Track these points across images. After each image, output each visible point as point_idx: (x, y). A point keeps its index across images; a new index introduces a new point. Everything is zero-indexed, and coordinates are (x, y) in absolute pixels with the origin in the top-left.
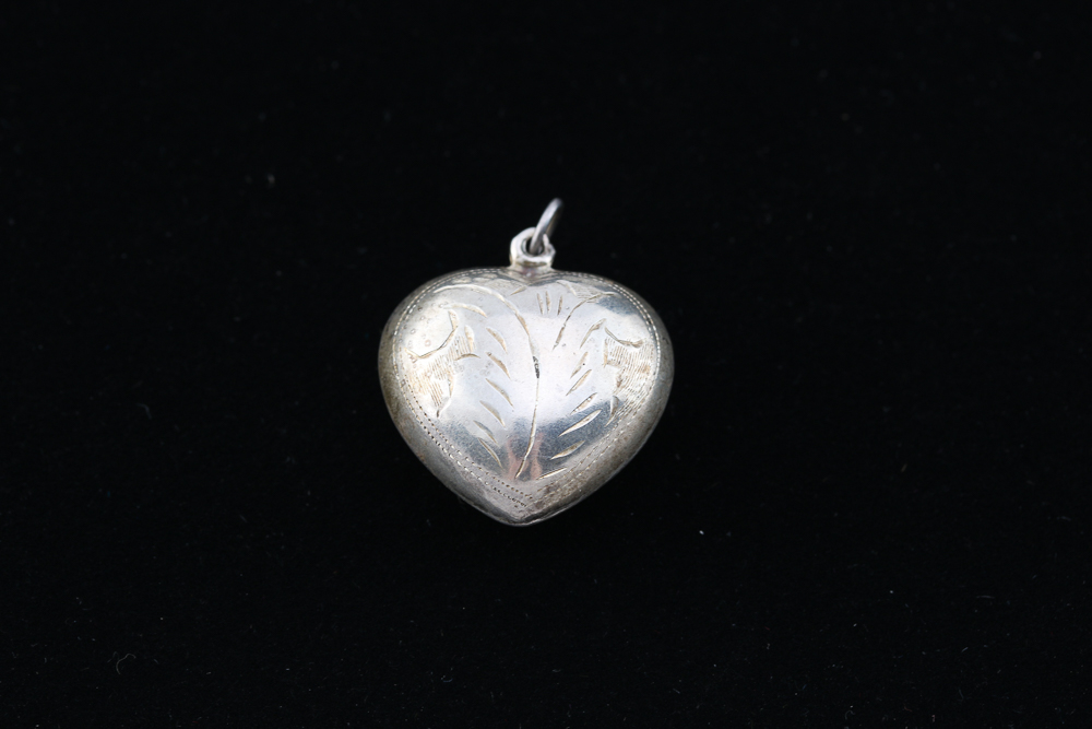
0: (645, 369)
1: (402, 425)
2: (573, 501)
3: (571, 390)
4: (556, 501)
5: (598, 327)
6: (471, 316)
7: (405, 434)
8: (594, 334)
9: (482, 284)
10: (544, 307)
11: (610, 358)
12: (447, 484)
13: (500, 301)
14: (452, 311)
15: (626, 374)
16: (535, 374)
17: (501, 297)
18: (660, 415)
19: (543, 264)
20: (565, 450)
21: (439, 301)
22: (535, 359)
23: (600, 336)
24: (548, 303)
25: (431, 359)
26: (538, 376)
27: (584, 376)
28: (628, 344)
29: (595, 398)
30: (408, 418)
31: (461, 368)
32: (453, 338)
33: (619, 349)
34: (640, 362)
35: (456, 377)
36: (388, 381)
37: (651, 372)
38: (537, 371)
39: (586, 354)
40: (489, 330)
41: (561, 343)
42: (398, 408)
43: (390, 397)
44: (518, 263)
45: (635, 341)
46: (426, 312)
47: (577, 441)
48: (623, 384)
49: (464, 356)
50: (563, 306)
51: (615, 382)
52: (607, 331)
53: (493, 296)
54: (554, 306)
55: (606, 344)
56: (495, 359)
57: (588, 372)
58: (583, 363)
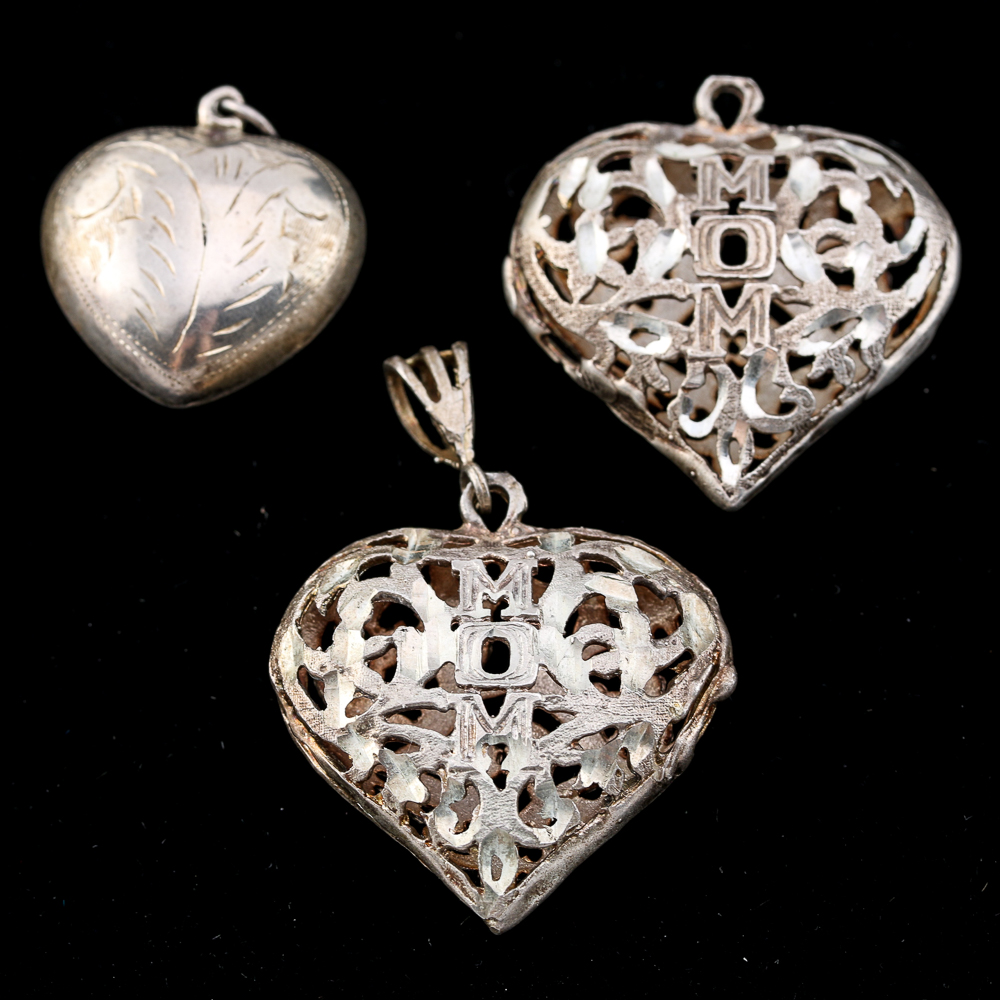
0: (327, 246)
1: (59, 291)
2: (239, 383)
3: (241, 262)
4: (217, 379)
5: (278, 196)
6: (141, 175)
7: (62, 301)
8: (272, 204)
9: (157, 142)
10: (221, 170)
11: (288, 230)
12: (101, 357)
13: (173, 162)
14: (122, 170)
15: (304, 248)
16: (202, 241)
17: (174, 157)
18: (345, 296)
19: (232, 127)
20: (229, 326)
21: (110, 158)
22: (204, 226)
23: (278, 206)
24: (225, 166)
25: (92, 221)
26: (205, 243)
27: (257, 248)
28: (311, 216)
29: (267, 272)
30: (65, 284)
31: (123, 231)
32: (118, 200)
33: (299, 221)
34: (324, 237)
35: (117, 239)
36: (49, 243)
37: (335, 249)
38: (205, 239)
39: (261, 224)
40: (158, 193)
41: (234, 210)
42: (57, 272)
43: (49, 259)
44: (206, 126)
45: (319, 214)
46: (93, 170)
47: (244, 318)
48: (301, 259)
49: (127, 218)
50: (242, 171)
51: (291, 257)
52: (288, 201)
53: (167, 157)
54: (232, 169)
55: (285, 214)
56: (160, 224)
57: (262, 243)
58: (256, 232)
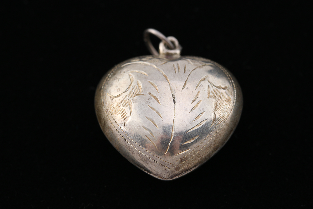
0: (228, 100)
1: (106, 132)
2: (194, 167)
3: (192, 110)
4: (186, 167)
5: (204, 79)
6: (139, 76)
7: (108, 137)
8: (202, 83)
9: (145, 61)
10: (177, 70)
11: (211, 94)
13: (154, 68)
14: (131, 74)
15: (219, 102)
16: (173, 102)
17: (155, 66)
18: (237, 124)
19: (176, 54)
20: (189, 140)
21: (125, 70)
22: (173, 95)
23: (205, 84)
24: (179, 68)
25: (121, 98)
26: (175, 103)
27: (198, 103)
28: (220, 88)
29: (204, 114)
30: (109, 128)
31: (136, 101)
32: (131, 87)
33: (215, 90)
34: (226, 97)
35: (133, 106)
36: (99, 111)
37: (232, 102)
38: (174, 101)
39: (199, 92)
40: (149, 82)
41: (186, 87)
42: (105, 124)
43: (100, 118)
44: (164, 54)
45: (223, 86)
46: (117, 76)
47: (196, 136)
48: (218, 107)
49: (137, 95)
50: (186, 70)
51: (214, 106)
52: (209, 82)
53: (151, 66)
54: (182, 70)
55: (209, 87)
56: (152, 96)
57: (200, 101)
58: (197, 96)
